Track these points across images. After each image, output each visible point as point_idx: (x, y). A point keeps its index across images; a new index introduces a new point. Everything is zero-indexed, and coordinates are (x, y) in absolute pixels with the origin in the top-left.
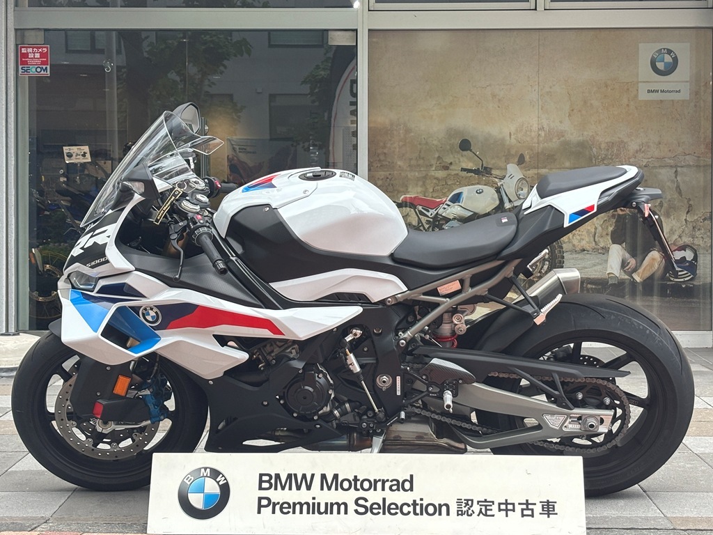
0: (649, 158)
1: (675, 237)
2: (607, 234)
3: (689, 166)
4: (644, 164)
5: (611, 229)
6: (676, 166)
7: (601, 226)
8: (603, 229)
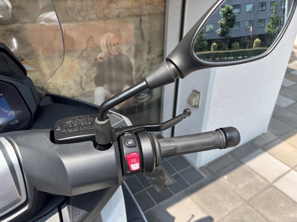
0: (119, 9)
1: (140, 73)
2: (91, 81)
3: (150, 15)
4: (116, 14)
5: (94, 75)
6: (140, 15)
7: (86, 75)
8: (87, 76)
